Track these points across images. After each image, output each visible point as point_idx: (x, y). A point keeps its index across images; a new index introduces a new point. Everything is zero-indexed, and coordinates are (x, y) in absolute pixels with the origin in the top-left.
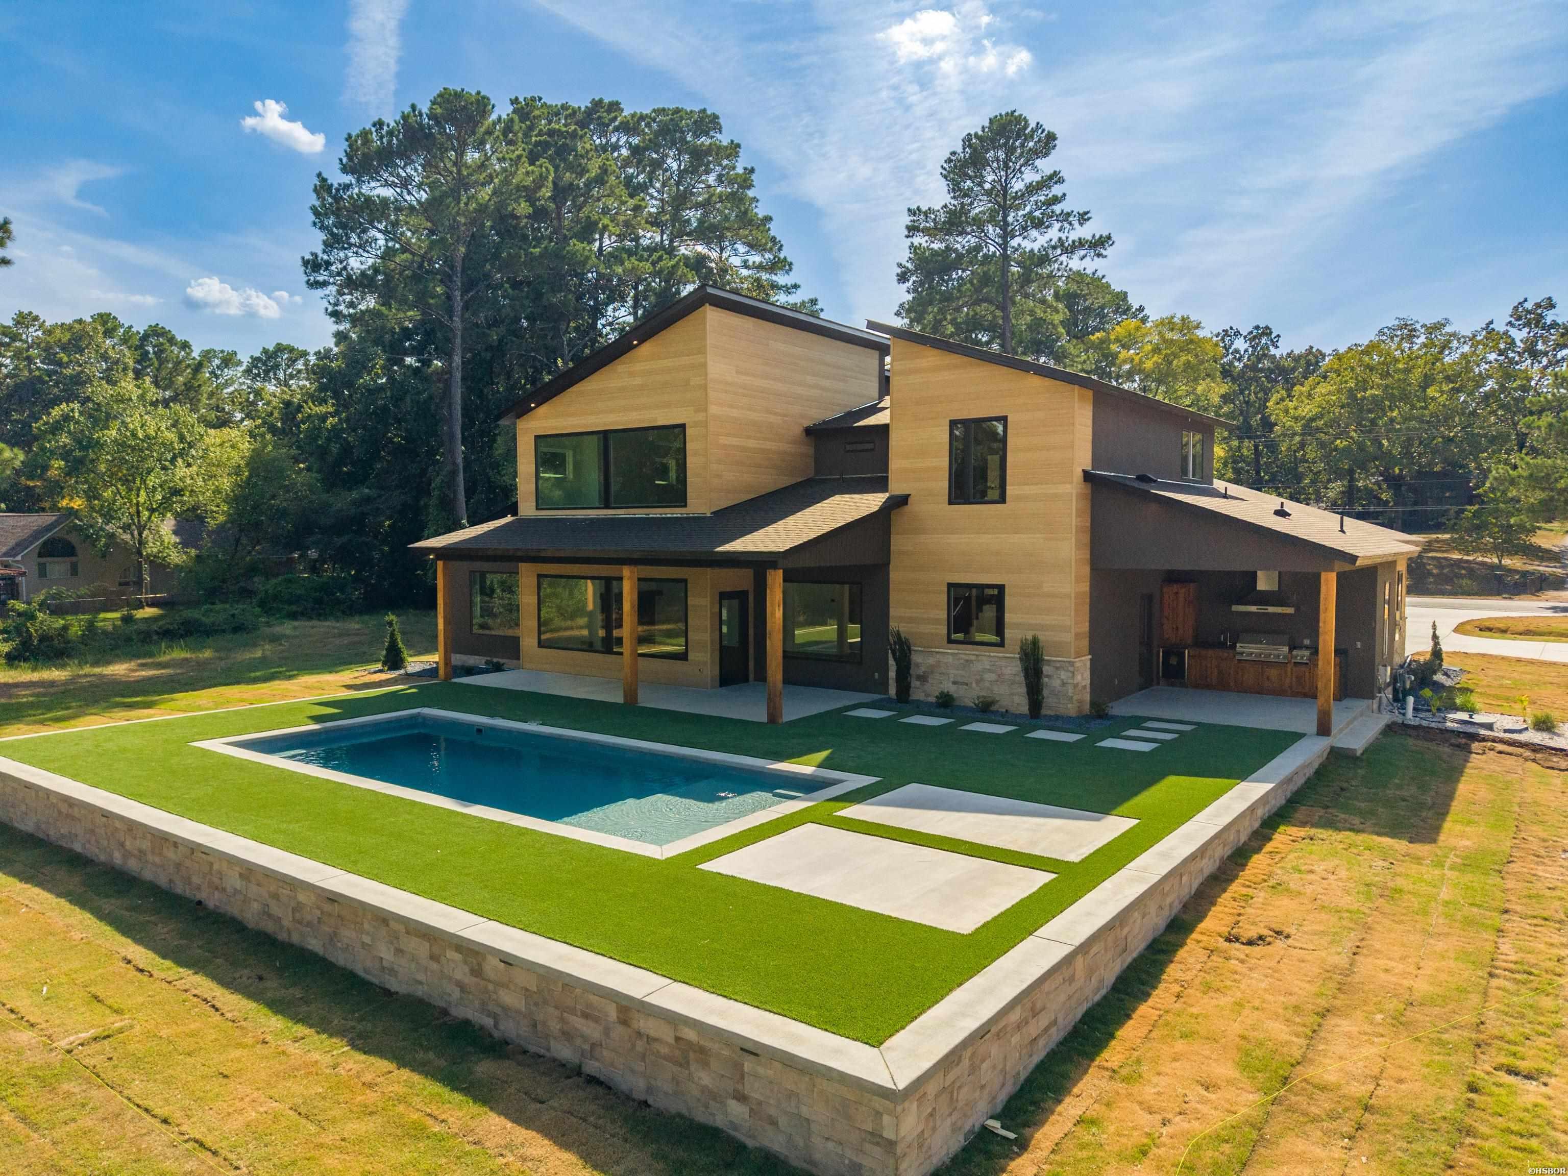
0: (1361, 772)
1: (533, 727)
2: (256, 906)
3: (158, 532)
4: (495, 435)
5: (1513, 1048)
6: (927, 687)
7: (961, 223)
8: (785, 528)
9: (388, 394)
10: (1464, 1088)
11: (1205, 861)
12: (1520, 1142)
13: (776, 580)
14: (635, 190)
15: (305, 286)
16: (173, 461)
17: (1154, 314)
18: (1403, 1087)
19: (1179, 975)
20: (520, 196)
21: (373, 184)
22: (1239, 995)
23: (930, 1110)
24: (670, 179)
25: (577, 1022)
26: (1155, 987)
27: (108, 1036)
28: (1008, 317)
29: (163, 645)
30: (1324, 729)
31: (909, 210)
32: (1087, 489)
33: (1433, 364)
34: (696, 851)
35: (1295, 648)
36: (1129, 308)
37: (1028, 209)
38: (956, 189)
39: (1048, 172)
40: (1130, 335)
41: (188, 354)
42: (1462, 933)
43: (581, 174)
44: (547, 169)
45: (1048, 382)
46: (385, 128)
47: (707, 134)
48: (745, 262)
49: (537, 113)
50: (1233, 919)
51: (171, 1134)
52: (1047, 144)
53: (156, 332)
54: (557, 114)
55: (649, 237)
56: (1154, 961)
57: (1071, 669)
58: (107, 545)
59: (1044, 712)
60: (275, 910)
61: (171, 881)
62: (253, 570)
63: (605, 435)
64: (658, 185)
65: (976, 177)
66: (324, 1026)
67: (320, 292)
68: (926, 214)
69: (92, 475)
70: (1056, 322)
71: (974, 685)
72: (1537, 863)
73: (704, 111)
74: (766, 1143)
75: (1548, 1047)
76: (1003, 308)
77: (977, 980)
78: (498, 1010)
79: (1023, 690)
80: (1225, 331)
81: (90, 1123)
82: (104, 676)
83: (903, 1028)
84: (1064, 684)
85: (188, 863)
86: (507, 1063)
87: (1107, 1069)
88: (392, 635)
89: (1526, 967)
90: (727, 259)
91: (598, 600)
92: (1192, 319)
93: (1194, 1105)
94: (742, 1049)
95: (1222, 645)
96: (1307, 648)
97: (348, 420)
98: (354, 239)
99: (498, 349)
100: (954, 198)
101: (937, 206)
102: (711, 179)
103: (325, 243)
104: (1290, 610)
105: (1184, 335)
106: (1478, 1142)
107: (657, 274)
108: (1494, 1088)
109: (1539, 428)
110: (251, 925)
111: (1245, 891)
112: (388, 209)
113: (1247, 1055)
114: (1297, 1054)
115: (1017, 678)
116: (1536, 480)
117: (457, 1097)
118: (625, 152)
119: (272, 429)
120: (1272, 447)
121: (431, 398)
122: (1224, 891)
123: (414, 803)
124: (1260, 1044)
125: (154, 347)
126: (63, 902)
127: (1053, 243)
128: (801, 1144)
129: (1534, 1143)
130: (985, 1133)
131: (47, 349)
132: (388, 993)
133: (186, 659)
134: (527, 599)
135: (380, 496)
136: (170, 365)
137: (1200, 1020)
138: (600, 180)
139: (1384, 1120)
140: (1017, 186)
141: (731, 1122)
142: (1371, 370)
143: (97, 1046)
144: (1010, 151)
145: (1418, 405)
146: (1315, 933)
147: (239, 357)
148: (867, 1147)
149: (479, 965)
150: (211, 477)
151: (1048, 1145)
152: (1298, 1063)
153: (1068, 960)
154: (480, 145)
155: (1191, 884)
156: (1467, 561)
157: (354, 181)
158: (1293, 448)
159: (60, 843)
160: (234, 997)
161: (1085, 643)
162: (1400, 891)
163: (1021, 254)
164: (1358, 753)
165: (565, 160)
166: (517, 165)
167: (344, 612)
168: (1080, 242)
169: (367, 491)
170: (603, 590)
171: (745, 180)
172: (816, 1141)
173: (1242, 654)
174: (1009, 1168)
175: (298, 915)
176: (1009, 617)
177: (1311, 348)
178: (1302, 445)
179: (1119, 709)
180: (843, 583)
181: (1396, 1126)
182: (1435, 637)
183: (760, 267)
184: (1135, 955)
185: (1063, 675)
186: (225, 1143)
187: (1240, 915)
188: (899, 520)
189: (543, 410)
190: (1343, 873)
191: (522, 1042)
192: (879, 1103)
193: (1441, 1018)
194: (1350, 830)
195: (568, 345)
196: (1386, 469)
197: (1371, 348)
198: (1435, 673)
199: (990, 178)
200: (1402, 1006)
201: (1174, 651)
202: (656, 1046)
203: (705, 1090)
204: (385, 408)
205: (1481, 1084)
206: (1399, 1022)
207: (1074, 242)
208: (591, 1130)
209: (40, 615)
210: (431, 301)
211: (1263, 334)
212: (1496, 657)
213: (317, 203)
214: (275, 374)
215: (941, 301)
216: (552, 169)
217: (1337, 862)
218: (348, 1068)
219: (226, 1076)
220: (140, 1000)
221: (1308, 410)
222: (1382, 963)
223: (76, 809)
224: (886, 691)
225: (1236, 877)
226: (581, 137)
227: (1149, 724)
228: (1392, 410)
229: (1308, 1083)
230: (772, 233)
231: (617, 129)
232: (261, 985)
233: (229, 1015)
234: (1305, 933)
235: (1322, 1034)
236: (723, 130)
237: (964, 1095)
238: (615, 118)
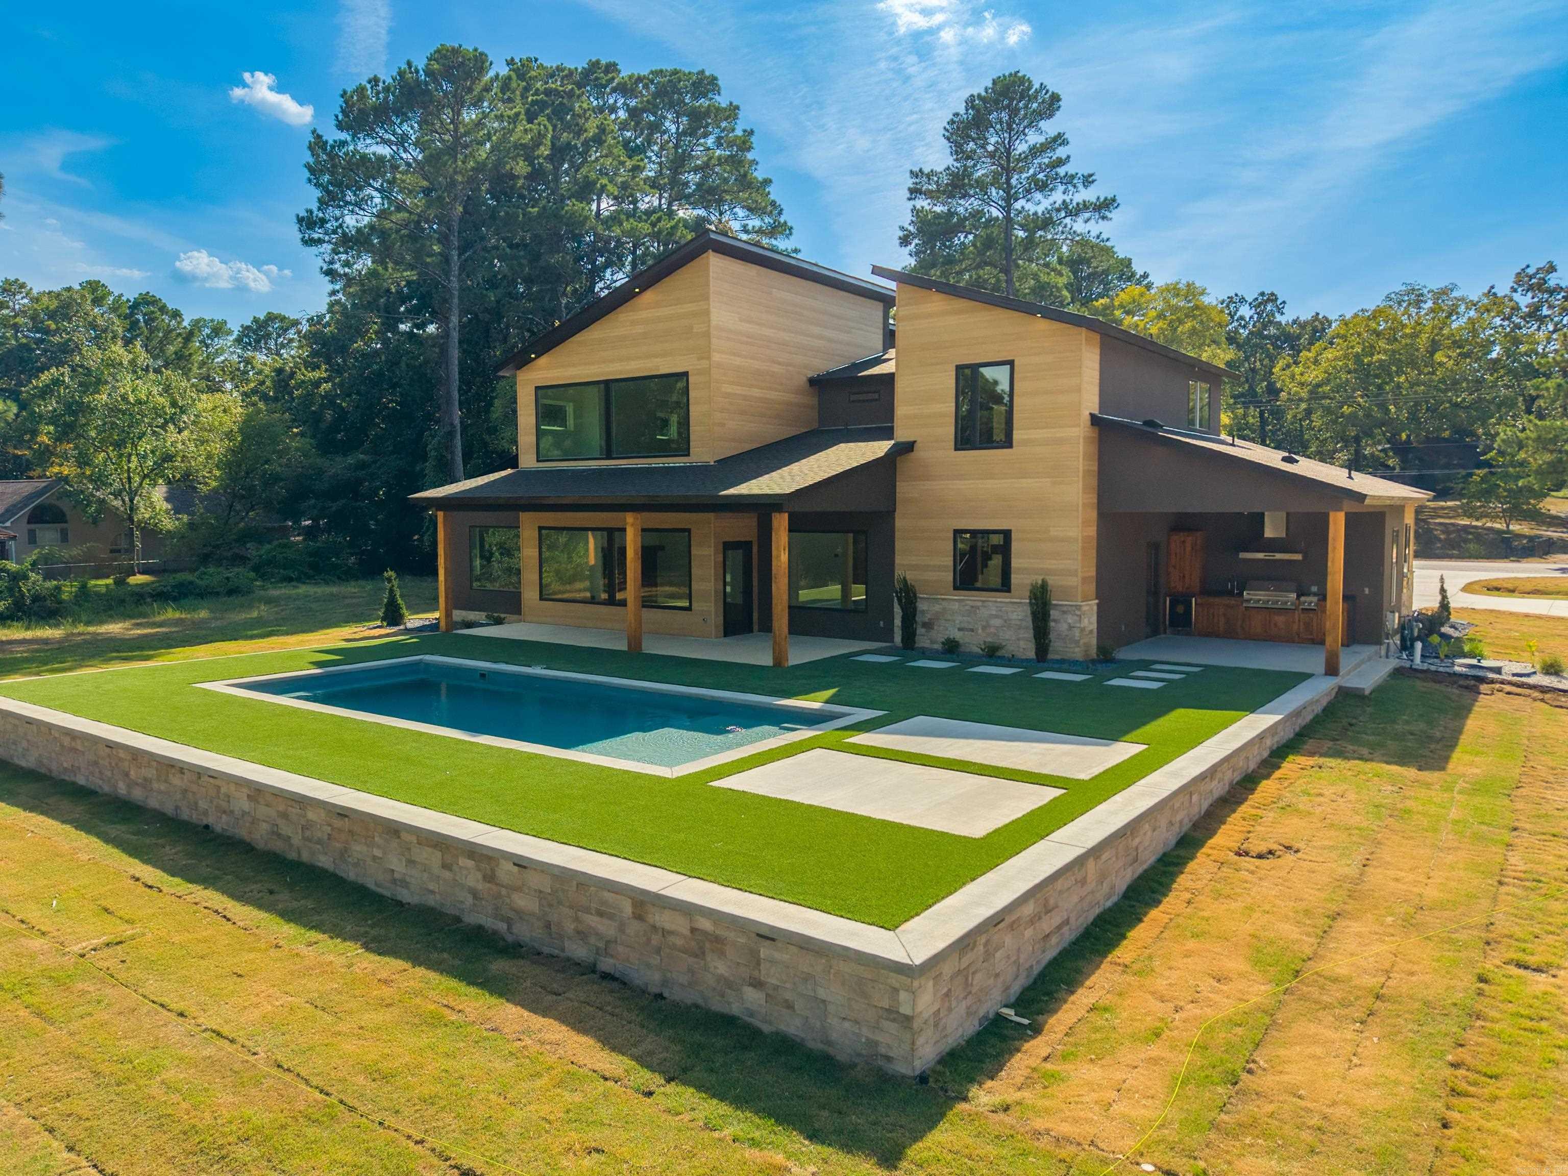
0: (1369, 710)
1: (538, 671)
2: (264, 826)
3: (149, 498)
4: (493, 398)
5: (1523, 945)
6: (933, 634)
7: (964, 185)
8: (790, 473)
9: (383, 358)
10: (1475, 979)
11: (1215, 783)
12: (1529, 1024)
13: (781, 523)
14: (633, 151)
15: (300, 243)
16: (163, 427)
17: (1159, 280)
18: (1414, 979)
19: (1189, 884)
20: (518, 155)
21: (368, 141)
22: (1249, 900)
23: (945, 990)
24: (668, 142)
25: (592, 921)
26: (1165, 895)
27: (121, 942)
28: (1011, 280)
29: (155, 605)
30: (1332, 670)
31: (911, 172)
32: (1093, 433)
33: (1441, 329)
34: (706, 772)
35: (1303, 595)
36: (1133, 274)
37: (1031, 171)
38: (958, 150)
39: (1052, 133)
40: (1134, 301)
41: (179, 323)
42: (1471, 847)
43: (578, 134)
44: (545, 126)
45: (1056, 325)
46: (381, 84)
47: (705, 96)
48: (745, 226)
49: (533, 73)
50: (1243, 836)
51: (188, 1025)
52: (1051, 104)
53: (146, 300)
54: (552, 76)
55: (648, 201)
56: (1164, 873)
57: (1078, 613)
58: (98, 512)
59: (1051, 656)
60: (286, 830)
61: (177, 808)
62: (246, 536)
63: (607, 384)
64: (656, 148)
65: (979, 139)
66: (336, 932)
67: (314, 250)
68: (928, 176)
69: (82, 441)
70: (1060, 285)
71: (980, 631)
72: (1546, 788)
73: (702, 72)
74: (782, 1027)
75: (1557, 944)
76: (1006, 271)
77: (990, 875)
78: (511, 915)
79: (1030, 634)
80: (1230, 298)
81: (107, 1017)
82: (98, 634)
83: (917, 914)
84: (1071, 628)
85: (194, 788)
86: (521, 962)
87: (1119, 965)
88: (391, 591)
89: (1535, 876)
90: (727, 222)
91: (600, 555)
92: (1197, 285)
93: (1205, 994)
94: (758, 935)
95: (1230, 593)
96: (1315, 594)
97: (341, 385)
98: (350, 196)
99: (497, 313)
100: (956, 160)
101: (940, 168)
102: (710, 141)
103: (320, 200)
104: (1298, 557)
105: (1189, 301)
106: (1488, 1024)
107: (656, 236)
108: (1504, 980)
109: (1547, 389)
110: (261, 846)
111: (1254, 812)
112: (384, 167)
113: (1258, 951)
114: (1308, 951)
115: (1024, 624)
116: (1543, 443)
117: (473, 990)
118: (622, 114)
119: (265, 397)
120: (1278, 414)
121: (426, 362)
122: (1234, 811)
123: (421, 734)
124: (1271, 943)
125: (144, 315)
126: (67, 827)
127: (1057, 205)
128: (818, 1024)
129: (1544, 1025)
130: (999, 1019)
131: (33, 318)
132: (400, 904)
133: (181, 619)
134: (529, 553)
135: (375, 462)
136: (161, 335)
137: (1211, 922)
138: (598, 140)
139: (1396, 1006)
140: (1021, 148)
141: (747, 1009)
142: (1378, 335)
143: (110, 951)
144: (1014, 112)
145: (1426, 371)
146: (1324, 848)
147: (229, 326)
148: (886, 1024)
149: (493, 870)
150: (202, 443)
151: (1062, 1029)
152: (1310, 959)
153: (1080, 861)
154: (477, 103)
155: (1200, 804)
156: (1476, 527)
157: (349, 138)
158: (1299, 416)
159: (63, 777)
160: (245, 908)
161: (1092, 587)
162: (1409, 812)
163: (1025, 218)
164: (1367, 692)
165: (562, 119)
166: (515, 123)
167: (339, 578)
168: (1085, 205)
169: (361, 456)
170: (606, 545)
171: (744, 142)
172: (833, 1021)
173: (1248, 601)
174: (1024, 1049)
175: (308, 833)
176: (1015, 563)
177: (1318, 314)
178: (1309, 412)
179: (1124, 654)
180: (848, 532)
181: (1408, 1012)
182: (1443, 591)
183: (760, 231)
184: (1145, 867)
185: (1070, 619)
186: (241, 1033)
187: (1249, 832)
188: (904, 465)
189: (543, 360)
190: (1352, 796)
191: (536, 945)
192: (895, 980)
193: (1451, 920)
194: (1359, 759)
195: (566, 308)
196: (1393, 435)
197: (1376, 314)
198: (1442, 625)
199: (993, 140)
200: (1412, 910)
201: (1181, 600)
202: (672, 939)
203: (720, 978)
204: (380, 374)
205: (1490, 976)
206: (1408, 924)
207: (1078, 204)
208: (608, 1017)
209: (33, 576)
210: (428, 260)
211: (1269, 300)
212: (1504, 613)
213: (311, 160)
214: (266, 343)
215: (944, 264)
216: (550, 128)
217: (1346, 787)
218: (363, 966)
219: (240, 976)
220: (150, 911)
221: (1314, 375)
222: (1391, 873)
223: (79, 742)
224: (892, 640)
225: (1246, 799)
226: (579, 97)
227: (1158, 667)
228: (1399, 376)
229: (1320, 976)
230: (772, 197)
231: (614, 90)
232: (272, 898)
233: (241, 924)
234: (1315, 847)
235: (1333, 935)
236: (722, 92)
237: (979, 980)
238: (613, 79)
